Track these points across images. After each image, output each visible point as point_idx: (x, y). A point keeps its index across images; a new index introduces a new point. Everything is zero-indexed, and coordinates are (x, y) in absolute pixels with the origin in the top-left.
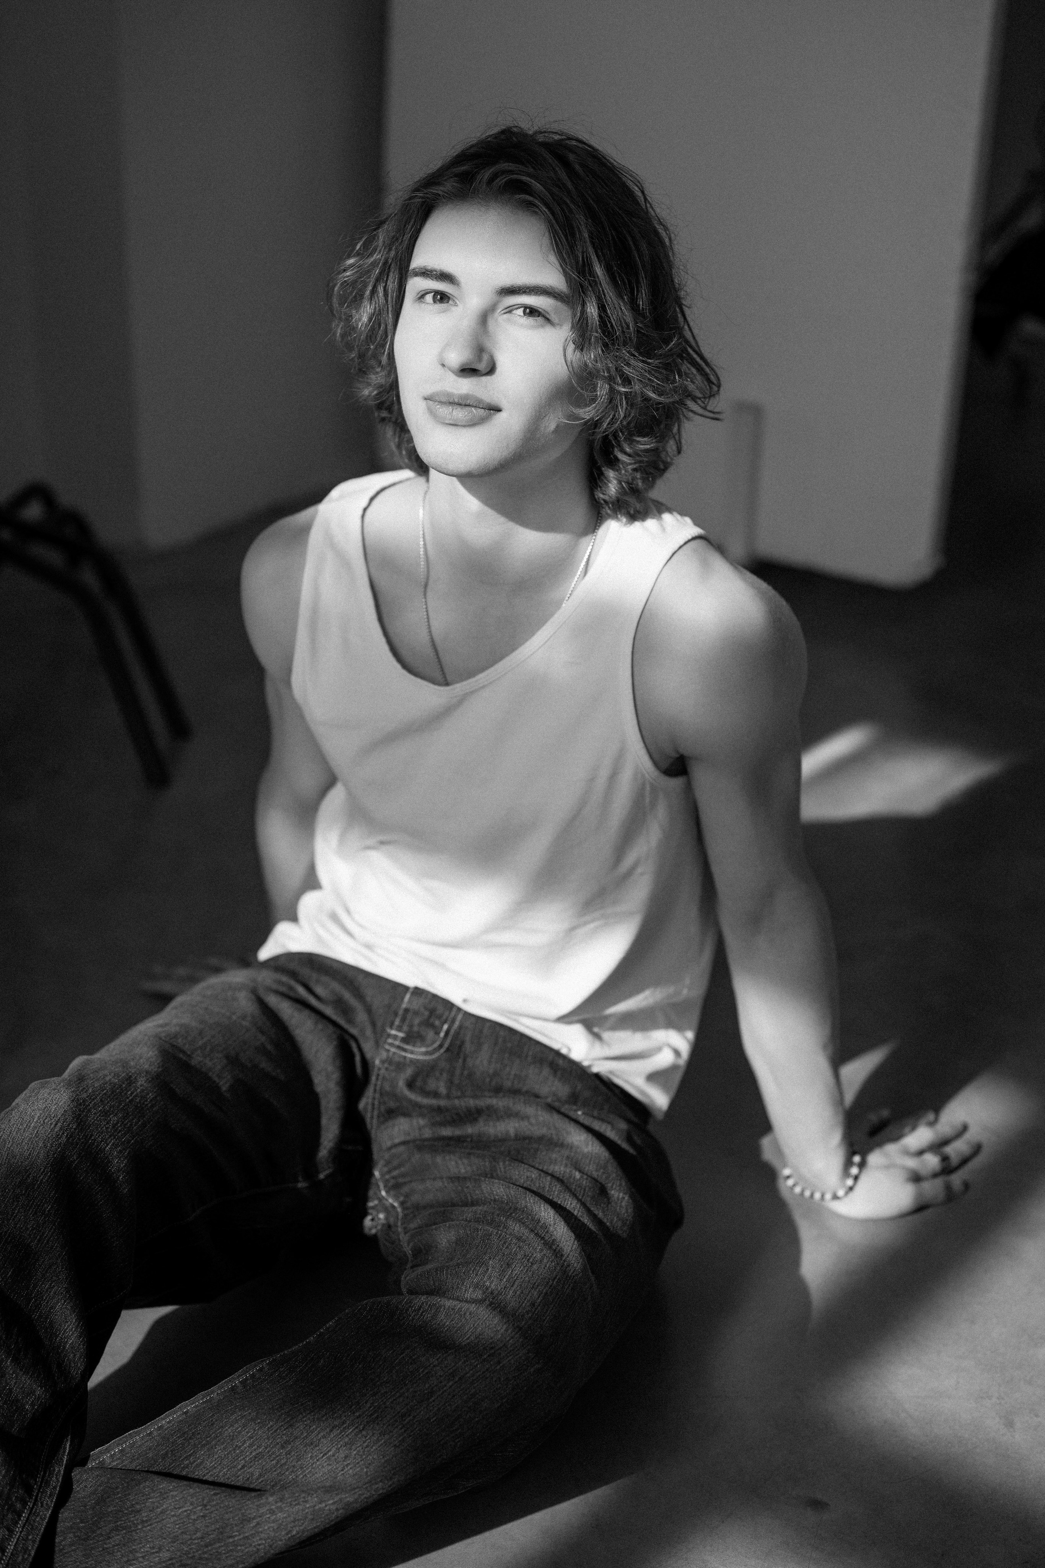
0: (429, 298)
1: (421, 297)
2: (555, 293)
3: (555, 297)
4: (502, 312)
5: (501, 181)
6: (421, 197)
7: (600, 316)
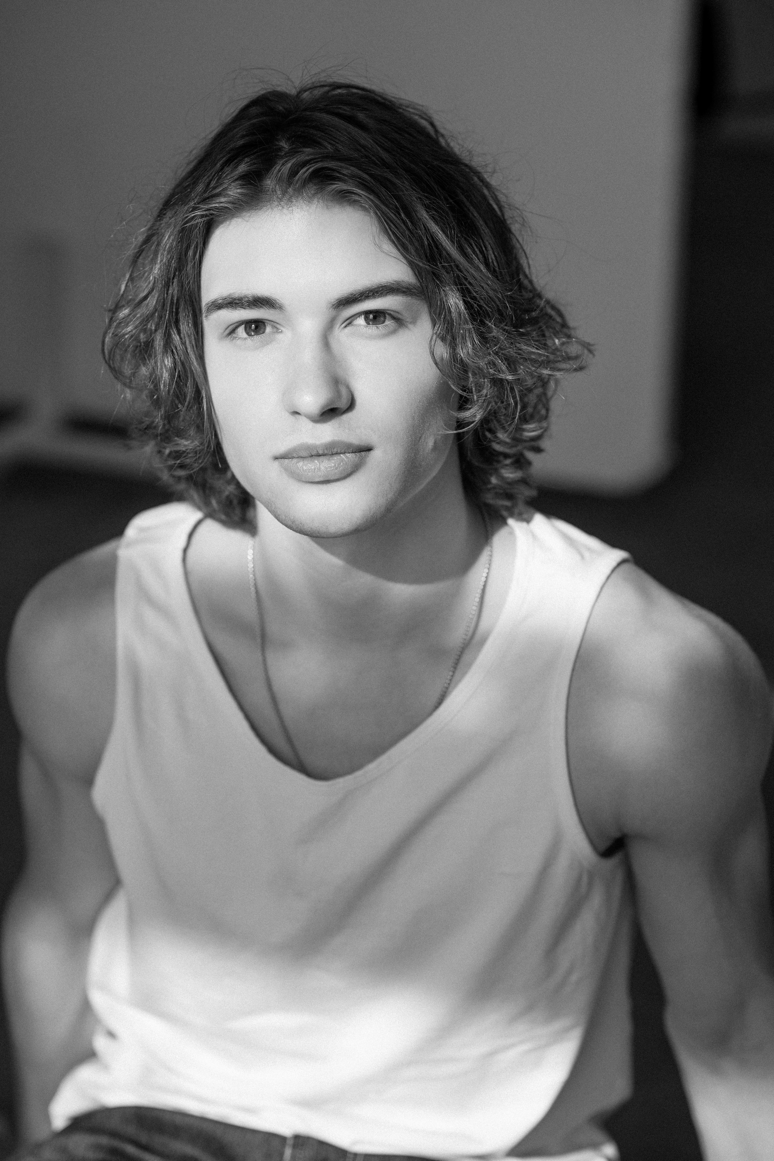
0: (241, 331)
1: (231, 331)
2: (403, 287)
3: (404, 292)
4: (344, 325)
5: (304, 173)
6: (202, 216)
7: (465, 302)
